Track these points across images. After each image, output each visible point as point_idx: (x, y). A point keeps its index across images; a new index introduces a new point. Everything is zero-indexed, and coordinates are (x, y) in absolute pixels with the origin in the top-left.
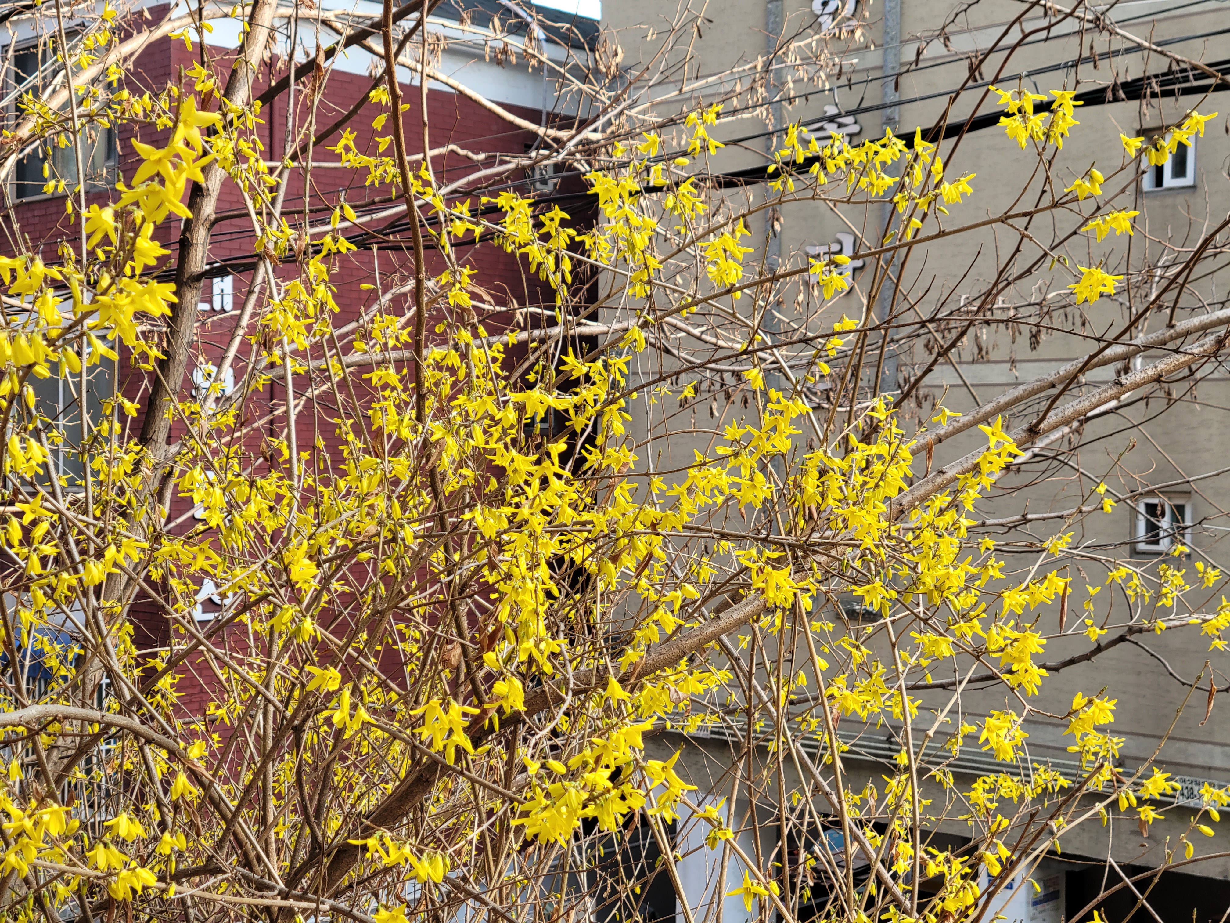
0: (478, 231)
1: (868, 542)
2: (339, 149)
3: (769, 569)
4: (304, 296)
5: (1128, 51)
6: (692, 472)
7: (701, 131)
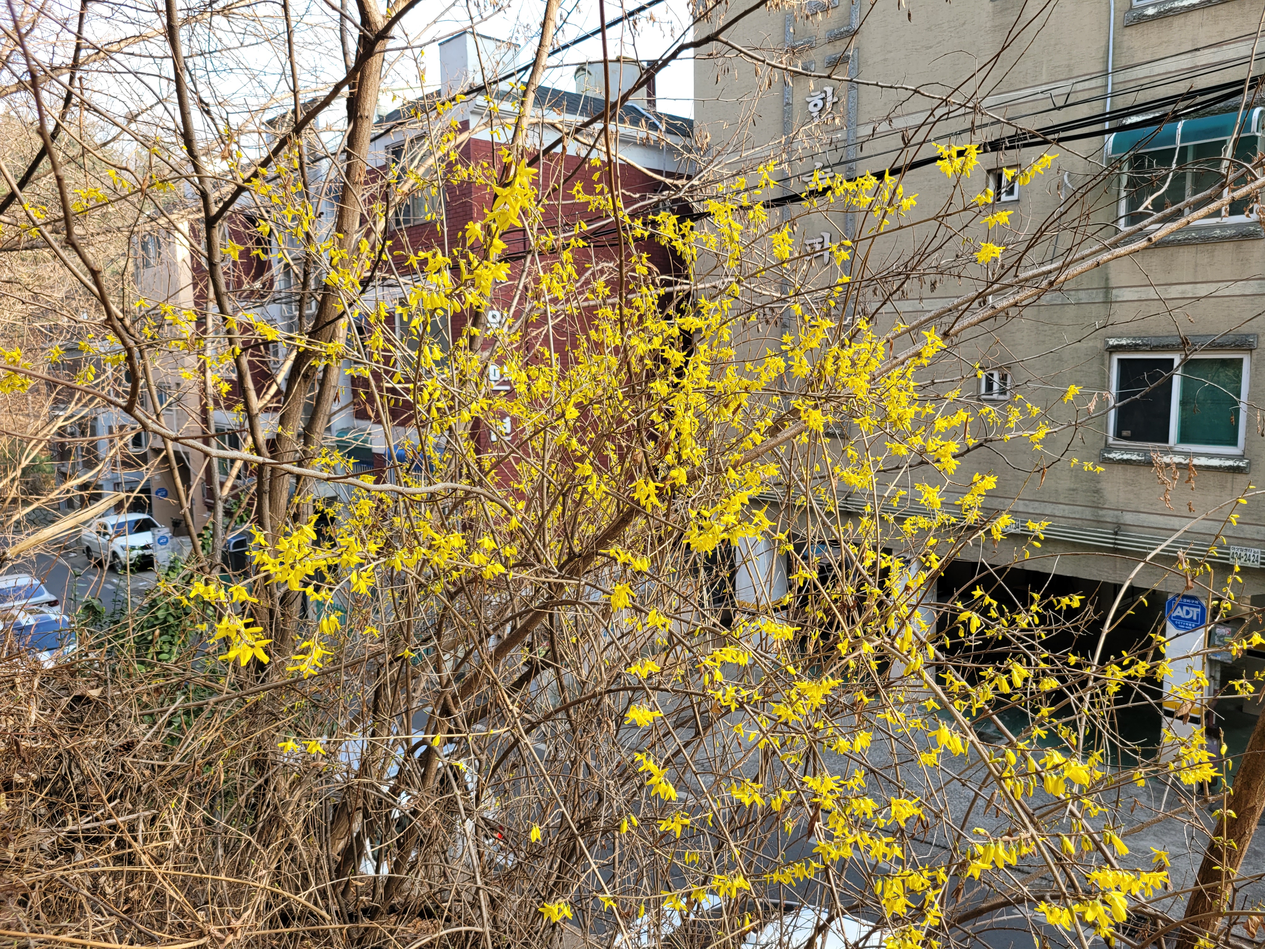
0: (646, 234)
1: (860, 395)
2: (574, 192)
3: (810, 410)
4: (561, 271)
5: (993, 123)
6: (767, 360)
7: (766, 176)
